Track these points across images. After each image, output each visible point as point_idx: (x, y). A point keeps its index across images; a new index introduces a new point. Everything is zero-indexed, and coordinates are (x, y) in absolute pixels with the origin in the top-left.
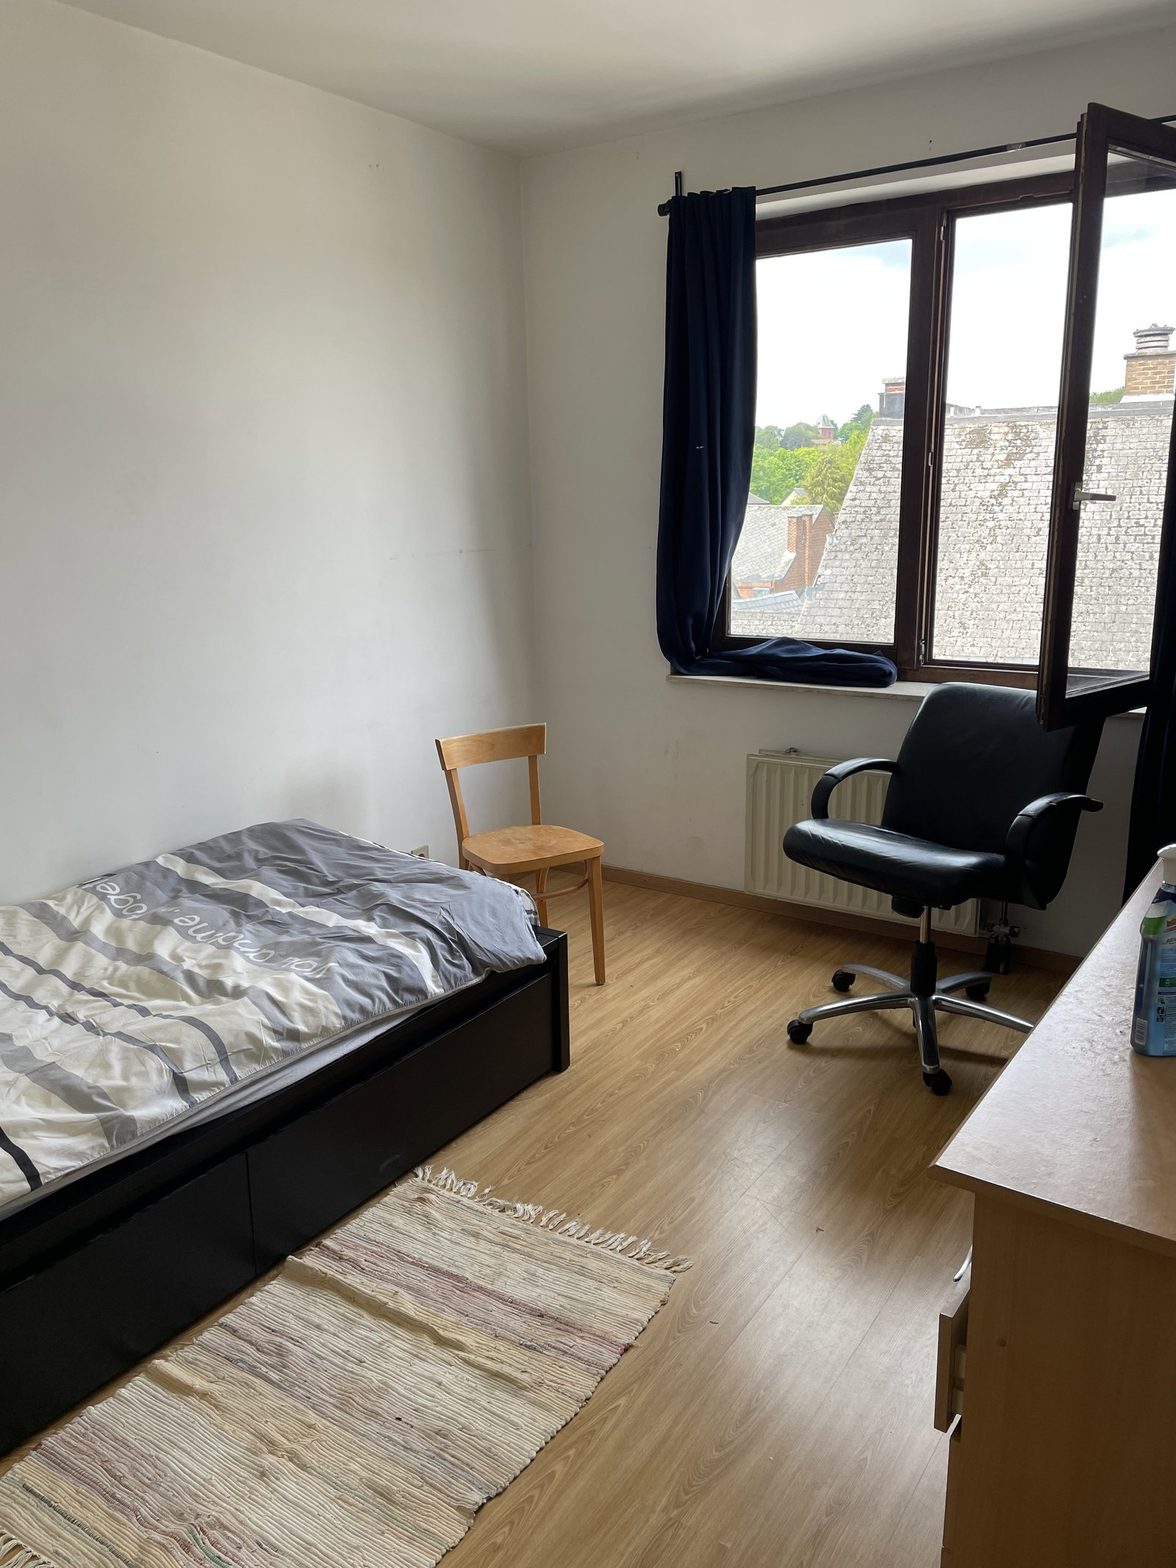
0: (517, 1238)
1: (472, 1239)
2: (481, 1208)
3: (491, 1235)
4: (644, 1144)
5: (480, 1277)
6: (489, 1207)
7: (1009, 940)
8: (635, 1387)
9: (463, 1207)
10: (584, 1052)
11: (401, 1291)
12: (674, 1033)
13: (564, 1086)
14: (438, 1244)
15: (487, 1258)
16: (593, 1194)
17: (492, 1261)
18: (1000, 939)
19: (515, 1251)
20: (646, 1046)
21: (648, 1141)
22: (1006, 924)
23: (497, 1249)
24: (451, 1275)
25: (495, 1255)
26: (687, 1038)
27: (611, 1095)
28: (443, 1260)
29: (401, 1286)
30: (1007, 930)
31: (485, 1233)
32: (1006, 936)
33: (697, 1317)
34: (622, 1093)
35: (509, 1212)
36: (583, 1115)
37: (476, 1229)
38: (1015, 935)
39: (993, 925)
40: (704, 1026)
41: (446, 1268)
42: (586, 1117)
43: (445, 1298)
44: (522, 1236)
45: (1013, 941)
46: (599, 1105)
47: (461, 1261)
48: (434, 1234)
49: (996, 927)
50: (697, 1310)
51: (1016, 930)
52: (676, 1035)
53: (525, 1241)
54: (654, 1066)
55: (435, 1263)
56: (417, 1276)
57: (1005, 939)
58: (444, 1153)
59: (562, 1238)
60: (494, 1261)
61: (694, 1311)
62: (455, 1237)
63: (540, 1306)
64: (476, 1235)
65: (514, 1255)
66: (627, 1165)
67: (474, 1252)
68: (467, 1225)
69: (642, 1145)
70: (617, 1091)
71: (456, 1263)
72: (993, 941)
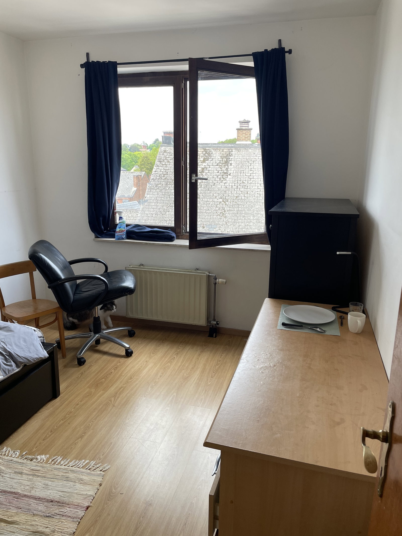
0: (39, 471)
1: (19, 475)
2: (22, 461)
3: (27, 471)
4: (91, 423)
5: (25, 491)
6: (25, 460)
7: (216, 326)
8: (92, 528)
9: (14, 462)
10: (66, 388)
12: (101, 376)
13: (58, 404)
14: (5, 480)
15: (27, 482)
16: (71, 448)
17: (29, 483)
18: (213, 325)
19: (38, 476)
20: (91, 382)
21: (93, 422)
22: (215, 321)
23: (31, 477)
24: (12, 493)
25: (30, 480)
26: (107, 377)
27: (77, 405)
28: (8, 487)
30: (215, 323)
31: (25, 471)
32: (215, 325)
33: (115, 493)
34: (82, 403)
35: (34, 460)
36: (66, 415)
37: (20, 471)
38: (218, 324)
39: (211, 321)
40: (113, 371)
41: (9, 490)
42: (67, 416)
43: (10, 503)
44: (41, 469)
45: (217, 326)
46: (73, 410)
47: (15, 486)
49: (212, 322)
50: (115, 490)
51: (218, 322)
52: (102, 376)
53: (42, 471)
54: (94, 390)
57: (215, 326)
59: (58, 467)
60: (30, 482)
61: (114, 491)
62: (12, 476)
63: (51, 498)
64: (21, 473)
65: (39, 478)
66: (85, 433)
67: (21, 481)
69: (90, 424)
70: (80, 403)
71: (14, 487)
72: (211, 327)
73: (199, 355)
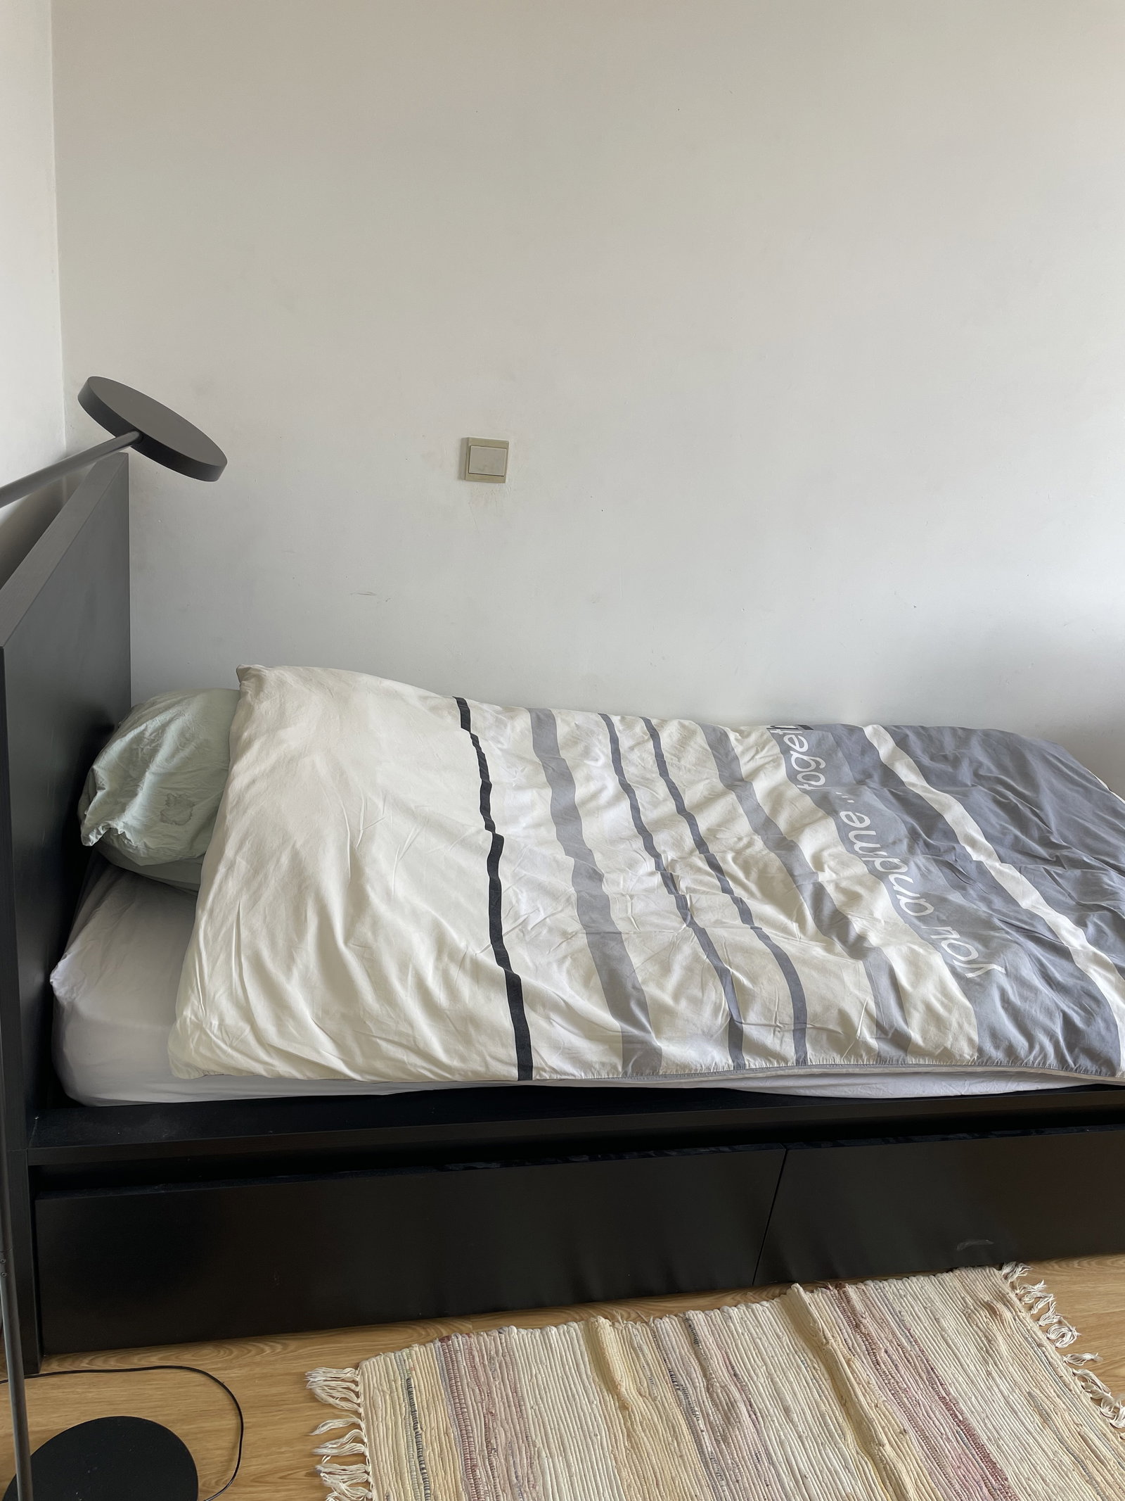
2: (1068, 1378)
3: (1064, 1427)
6: (1080, 1383)
9: (1044, 1358)
11: (911, 1432)
14: (989, 1394)
24: (986, 1457)
25: (1058, 1467)
29: (916, 1426)
31: (1058, 1421)
35: (1105, 1410)
37: (1047, 1405)
48: (989, 1374)
55: (974, 1423)
56: (941, 1424)
58: (1056, 1267)
60: (1055, 1476)
62: (1017, 1399)
64: (1046, 1418)
65: (1087, 1487)
67: (1031, 1441)
68: (1038, 1392)
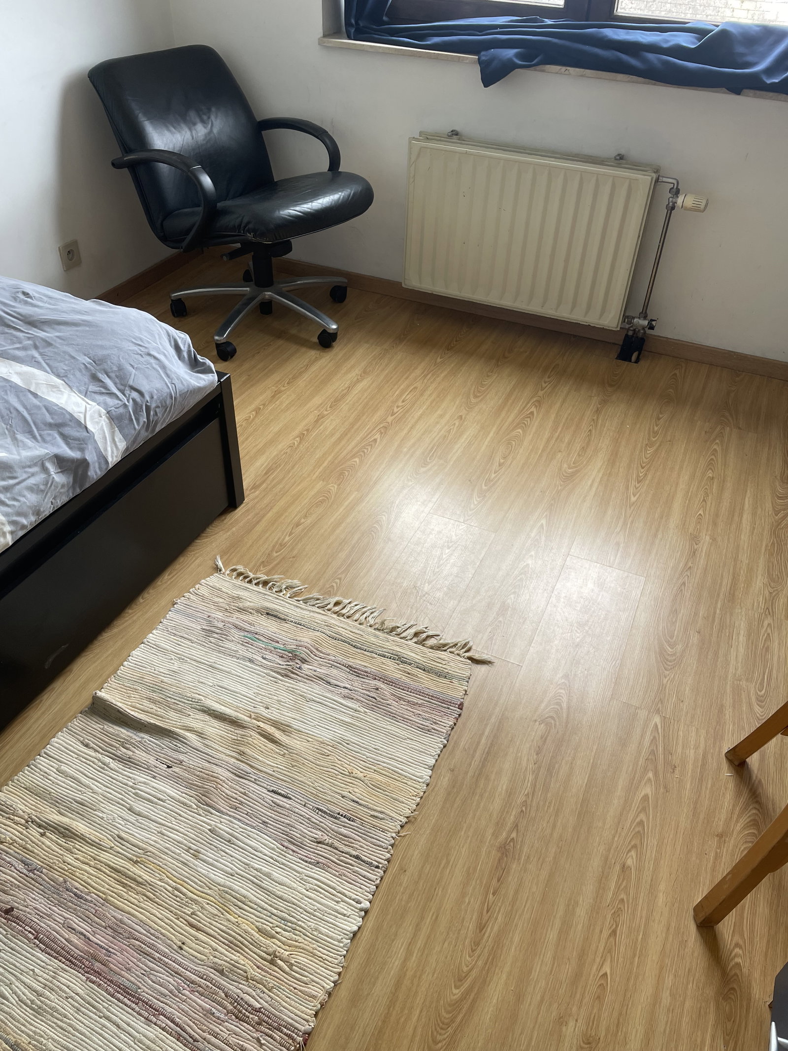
7: (645, 333)
18: (637, 330)
22: (645, 318)
27: (298, 525)
30: (646, 323)
34: (309, 521)
36: (272, 551)
40: (378, 436)
42: (275, 555)
45: (649, 332)
46: (287, 538)
49: (635, 320)
51: (654, 323)
54: (336, 486)
57: (642, 331)
69: (335, 585)
70: (303, 520)
72: (631, 332)
73: (598, 411)
